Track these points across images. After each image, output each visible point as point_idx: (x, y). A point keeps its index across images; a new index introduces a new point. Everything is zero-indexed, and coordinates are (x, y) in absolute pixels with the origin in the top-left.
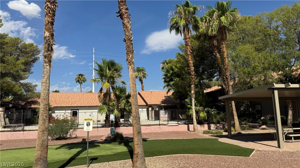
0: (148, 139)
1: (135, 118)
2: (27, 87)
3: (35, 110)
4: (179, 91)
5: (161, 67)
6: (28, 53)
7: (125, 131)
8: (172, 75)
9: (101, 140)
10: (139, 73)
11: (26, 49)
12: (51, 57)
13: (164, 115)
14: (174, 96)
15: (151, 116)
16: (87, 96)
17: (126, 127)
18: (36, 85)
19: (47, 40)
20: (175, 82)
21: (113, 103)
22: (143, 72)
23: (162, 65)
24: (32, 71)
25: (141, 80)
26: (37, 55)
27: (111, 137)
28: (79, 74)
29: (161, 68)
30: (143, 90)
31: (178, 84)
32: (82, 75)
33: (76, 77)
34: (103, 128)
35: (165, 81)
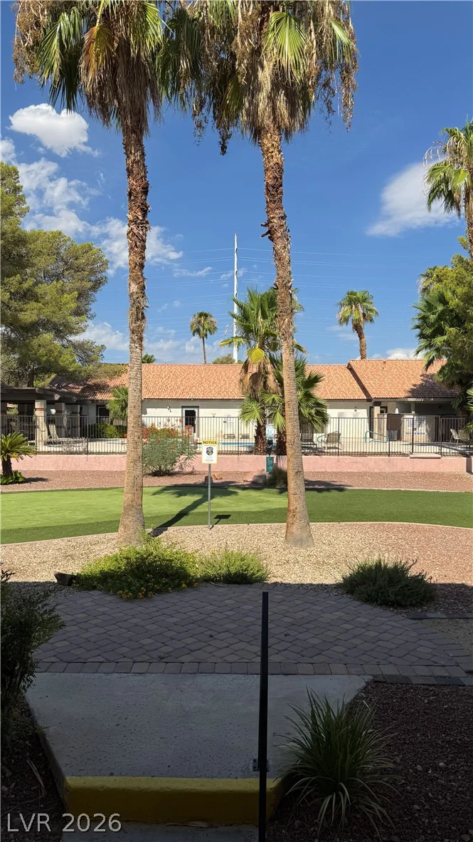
0: (348, 486)
2: (85, 351)
3: (104, 406)
5: (421, 287)
6: (83, 269)
8: (441, 316)
9: (244, 481)
10: (354, 308)
11: (77, 259)
12: (142, 331)
13: (416, 428)
14: (444, 376)
15: (380, 428)
19: (134, 300)
20: (448, 338)
21: (273, 399)
22: (365, 304)
23: (422, 282)
24: (92, 312)
25: (358, 328)
26: (102, 271)
27: (265, 476)
28: (200, 312)
29: (419, 291)
30: (363, 357)
32: (206, 315)
33: (192, 320)
34: (251, 456)
35: (422, 336)
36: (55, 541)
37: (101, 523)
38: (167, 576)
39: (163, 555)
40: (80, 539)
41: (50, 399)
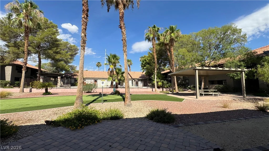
0: (133, 94)
2: (72, 67)
3: (76, 79)
4: (148, 72)
6: (73, 50)
7: (121, 90)
8: (145, 63)
9: (109, 93)
10: (128, 62)
11: (71, 48)
13: (140, 84)
14: (146, 74)
15: (134, 84)
16: (102, 73)
19: (83, 38)
21: (115, 76)
22: (130, 62)
23: (140, 59)
24: (74, 59)
25: (129, 66)
26: (77, 51)
27: (113, 92)
30: (130, 71)
31: (148, 68)
32: (99, 63)
34: (110, 88)
35: (142, 67)
36: (53, 109)
37: (70, 103)
38: (90, 119)
39: (88, 112)
40: (62, 108)
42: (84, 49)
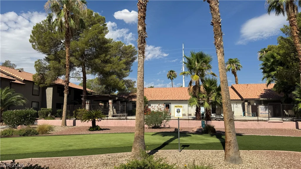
0: (244, 134)
1: (226, 105)
2: (128, 83)
4: (283, 83)
5: (259, 56)
6: (128, 54)
7: (218, 125)
8: (273, 63)
9: (193, 131)
10: (232, 65)
11: (126, 51)
12: (144, 48)
13: (263, 111)
14: (277, 88)
15: (248, 111)
16: (177, 90)
17: (218, 121)
18: (135, 82)
19: (140, 34)
20: (277, 72)
21: (203, 96)
22: (236, 63)
23: (259, 55)
24: (131, 69)
25: (234, 73)
26: (135, 55)
27: (202, 129)
28: (170, 70)
29: (258, 58)
30: (237, 83)
31: (281, 74)
32: (173, 72)
33: (168, 73)
34: (194, 121)
35: (264, 72)
40: (114, 155)
41: (114, 99)
42: (143, 52)
